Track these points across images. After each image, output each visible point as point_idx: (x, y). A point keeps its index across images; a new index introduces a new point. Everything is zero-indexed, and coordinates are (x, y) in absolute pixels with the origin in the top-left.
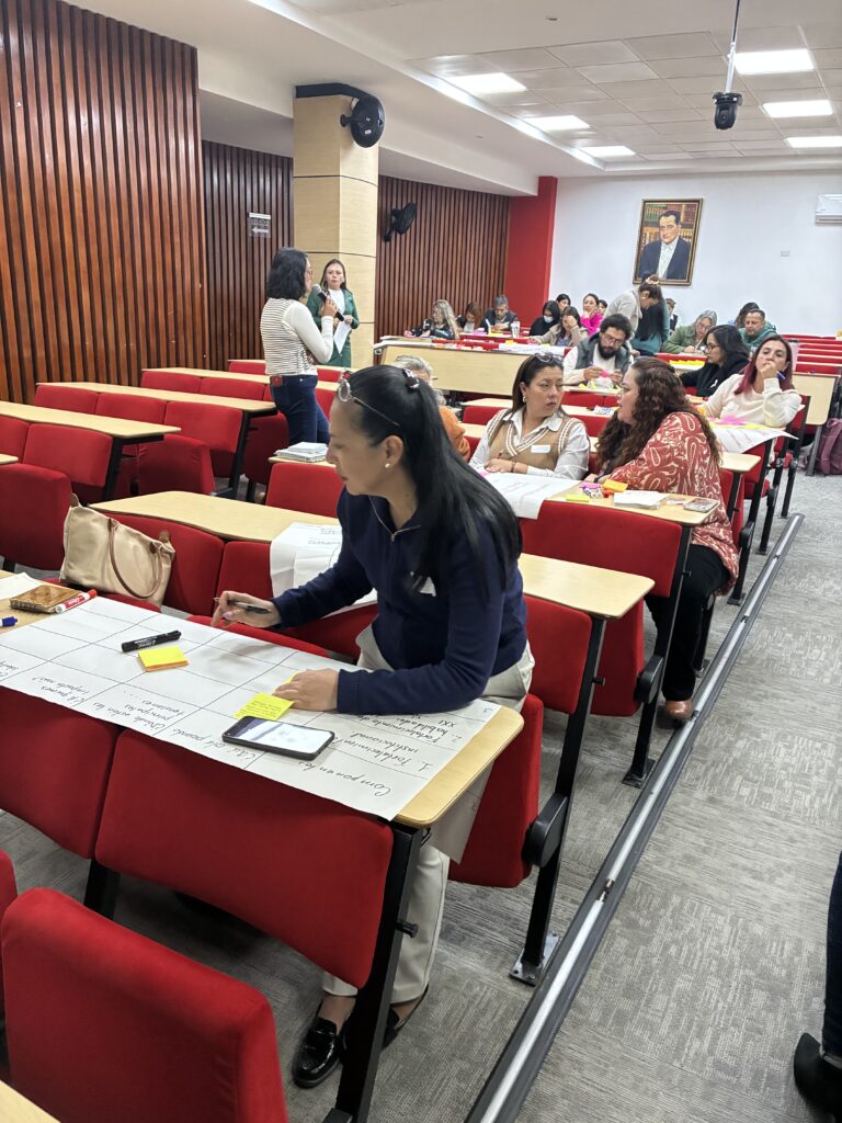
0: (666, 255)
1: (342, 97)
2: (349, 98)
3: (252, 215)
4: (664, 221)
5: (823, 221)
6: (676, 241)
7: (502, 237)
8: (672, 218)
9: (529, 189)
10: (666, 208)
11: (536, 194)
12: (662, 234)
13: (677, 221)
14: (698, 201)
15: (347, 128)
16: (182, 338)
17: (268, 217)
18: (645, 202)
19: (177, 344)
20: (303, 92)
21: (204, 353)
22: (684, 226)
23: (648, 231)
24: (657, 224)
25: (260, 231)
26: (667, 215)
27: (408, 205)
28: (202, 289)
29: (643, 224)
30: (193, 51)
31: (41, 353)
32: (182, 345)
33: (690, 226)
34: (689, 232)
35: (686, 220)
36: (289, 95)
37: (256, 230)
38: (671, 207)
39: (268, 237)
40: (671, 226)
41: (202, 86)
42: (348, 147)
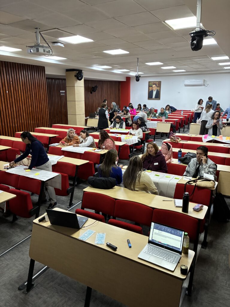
0: (154, 93)
1: (75, 72)
2: (76, 72)
3: (61, 91)
4: (153, 86)
5: (186, 86)
6: (156, 90)
7: (119, 90)
8: (155, 85)
9: (124, 80)
10: (153, 83)
11: (126, 81)
12: (153, 88)
13: (156, 86)
14: (160, 81)
15: (76, 77)
16: (43, 120)
17: (64, 91)
18: (149, 82)
19: (43, 122)
20: (68, 70)
21: (48, 123)
22: (158, 87)
23: (150, 88)
24: (152, 87)
25: (63, 94)
26: (154, 84)
27: (95, 86)
28: (47, 111)
29: (149, 86)
30: (44, 67)
31: (16, 125)
32: (44, 122)
33: (159, 87)
34: (159, 88)
35: (158, 85)
36: (65, 71)
37: (62, 94)
38: (154, 83)
39: (64, 95)
40: (155, 87)
41: (46, 73)
42: (76, 81)
